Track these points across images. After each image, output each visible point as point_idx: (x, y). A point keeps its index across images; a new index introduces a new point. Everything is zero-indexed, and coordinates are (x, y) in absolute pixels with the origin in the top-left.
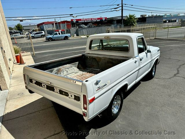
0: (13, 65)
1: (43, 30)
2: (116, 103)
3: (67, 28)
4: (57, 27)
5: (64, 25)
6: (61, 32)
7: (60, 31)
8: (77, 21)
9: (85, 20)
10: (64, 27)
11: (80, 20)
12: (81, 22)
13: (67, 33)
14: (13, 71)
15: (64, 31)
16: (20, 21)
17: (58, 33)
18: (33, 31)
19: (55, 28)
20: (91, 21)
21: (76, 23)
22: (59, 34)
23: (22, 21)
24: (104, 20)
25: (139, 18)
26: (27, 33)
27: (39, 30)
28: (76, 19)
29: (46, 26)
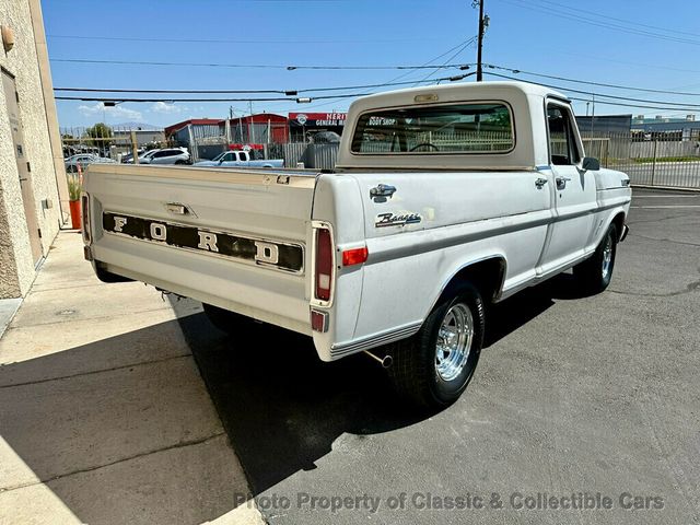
0: (56, 232)
1: (186, 145)
2: (452, 335)
3: (273, 140)
4: (235, 135)
5: (262, 127)
6: (251, 153)
7: (246, 150)
8: (312, 119)
9: (338, 117)
10: (261, 136)
11: (323, 116)
12: (325, 123)
13: (270, 157)
14: (51, 248)
15: (262, 151)
16: (106, 105)
17: (237, 153)
18: (150, 147)
19: (228, 139)
21: (307, 128)
22: (243, 157)
23: (113, 105)
24: (409, 122)
27: (170, 145)
28: (308, 114)
29: (198, 130)
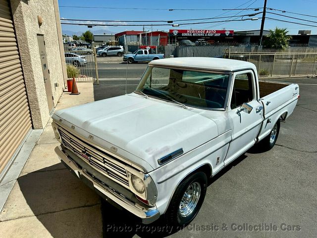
0: (61, 94)
1: (123, 45)
3: (160, 44)
4: (144, 42)
5: (156, 38)
6: (150, 51)
7: (148, 48)
8: (180, 32)
9: (193, 32)
10: (155, 42)
11: (185, 31)
12: (186, 35)
13: (158, 53)
14: (58, 102)
15: (155, 49)
16: (89, 27)
17: (143, 50)
18: (108, 44)
19: (140, 43)
20: (205, 35)
21: (177, 37)
22: (146, 52)
23: (92, 27)
24: (227, 35)
25: (294, 37)
26: (97, 47)
27: (116, 44)
28: (178, 30)
29: (128, 37)
